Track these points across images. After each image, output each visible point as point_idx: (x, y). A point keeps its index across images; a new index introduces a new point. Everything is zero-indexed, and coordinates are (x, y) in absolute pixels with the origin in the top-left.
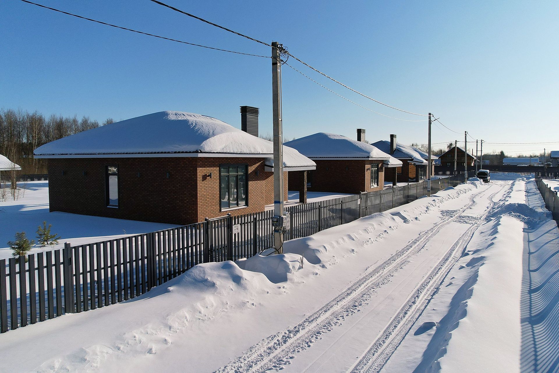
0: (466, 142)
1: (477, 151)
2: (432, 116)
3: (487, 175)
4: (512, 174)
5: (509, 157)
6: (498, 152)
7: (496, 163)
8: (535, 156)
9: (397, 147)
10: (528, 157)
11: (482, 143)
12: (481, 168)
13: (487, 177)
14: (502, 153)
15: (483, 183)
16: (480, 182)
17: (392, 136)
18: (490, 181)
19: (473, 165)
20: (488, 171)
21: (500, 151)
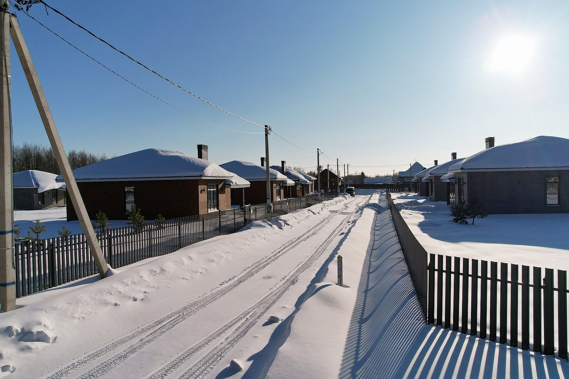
0: (338, 166)
1: (345, 173)
2: (319, 150)
3: (353, 191)
4: (371, 190)
5: (369, 177)
6: (359, 173)
7: (358, 183)
8: (389, 176)
9: (286, 171)
10: (384, 177)
11: (348, 167)
12: (348, 186)
13: (353, 193)
14: (363, 173)
15: (350, 197)
16: (348, 196)
17: (283, 162)
18: (355, 196)
19: (340, 185)
20: (354, 188)
21: (361, 172)
